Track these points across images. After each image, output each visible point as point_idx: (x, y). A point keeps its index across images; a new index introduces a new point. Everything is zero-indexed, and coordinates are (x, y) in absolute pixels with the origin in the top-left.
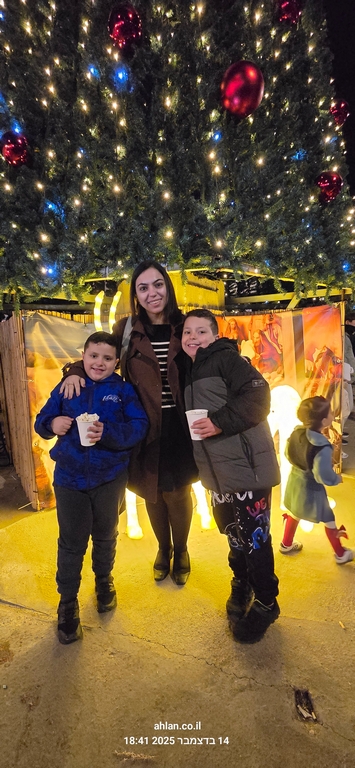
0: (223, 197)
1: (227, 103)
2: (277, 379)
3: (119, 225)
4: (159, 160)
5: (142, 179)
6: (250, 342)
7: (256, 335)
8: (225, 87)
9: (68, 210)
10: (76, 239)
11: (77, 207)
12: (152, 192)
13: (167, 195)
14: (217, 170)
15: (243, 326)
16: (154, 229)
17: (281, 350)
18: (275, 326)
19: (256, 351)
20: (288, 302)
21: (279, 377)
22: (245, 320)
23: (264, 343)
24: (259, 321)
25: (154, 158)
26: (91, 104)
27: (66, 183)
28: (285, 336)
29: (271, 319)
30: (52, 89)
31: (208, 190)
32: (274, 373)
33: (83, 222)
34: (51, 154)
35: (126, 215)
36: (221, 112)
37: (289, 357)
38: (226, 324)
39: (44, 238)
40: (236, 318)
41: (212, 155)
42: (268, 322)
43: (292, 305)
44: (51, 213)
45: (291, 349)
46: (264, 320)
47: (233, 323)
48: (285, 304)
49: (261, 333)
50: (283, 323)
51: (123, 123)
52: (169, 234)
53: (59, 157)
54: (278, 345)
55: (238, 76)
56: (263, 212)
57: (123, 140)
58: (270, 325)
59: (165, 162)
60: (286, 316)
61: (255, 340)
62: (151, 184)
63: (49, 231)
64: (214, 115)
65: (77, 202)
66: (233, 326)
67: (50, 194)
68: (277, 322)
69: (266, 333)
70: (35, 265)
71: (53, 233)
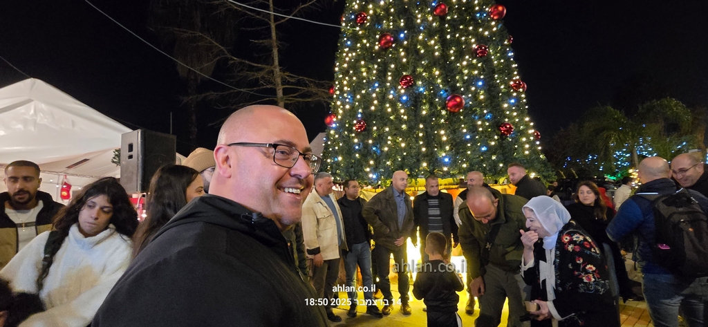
0: (447, 148)
3: (403, 158)
5: (413, 139)
9: (382, 151)
10: (385, 163)
11: (386, 151)
12: (417, 145)
16: (419, 162)
25: (419, 134)
27: (380, 140)
31: (441, 145)
33: (388, 156)
35: (407, 155)
39: (372, 162)
44: (375, 152)
51: (405, 118)
53: (378, 129)
56: (466, 151)
57: (405, 122)
62: (417, 142)
63: (373, 158)
65: (386, 149)
67: (374, 145)
70: (367, 173)
71: (375, 160)
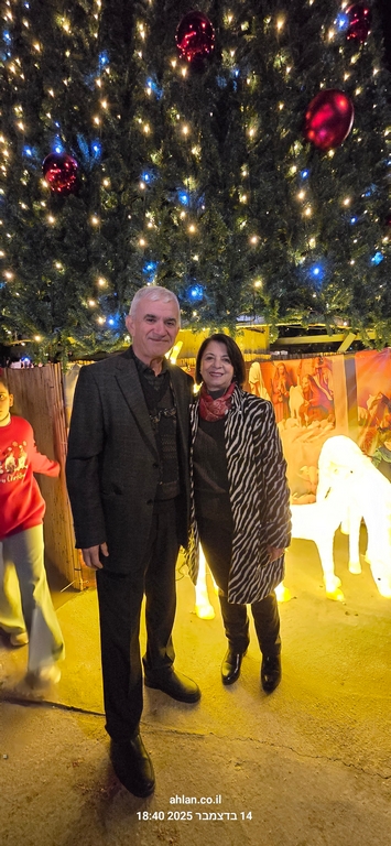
0: (312, 243)
1: (312, 134)
2: (327, 428)
4: (243, 199)
6: (299, 387)
7: (305, 380)
8: (311, 117)
11: (141, 248)
12: (231, 229)
13: (254, 240)
14: (308, 212)
15: (291, 371)
16: (238, 278)
17: (332, 397)
18: (324, 370)
19: (305, 398)
20: (339, 343)
21: (330, 426)
22: (294, 364)
23: (313, 389)
24: (307, 365)
25: (237, 196)
26: (154, 126)
28: (336, 382)
29: (320, 363)
30: (104, 104)
31: (297, 230)
32: (325, 421)
34: (106, 183)
35: (203, 261)
36: (304, 144)
37: (341, 404)
38: (275, 369)
39: (102, 282)
40: (284, 362)
41: (301, 195)
42: (317, 366)
43: (343, 348)
45: (343, 396)
46: (313, 363)
47: (282, 367)
48: (335, 347)
49: (310, 378)
50: (334, 366)
51: (195, 151)
52: (258, 284)
53: (114, 187)
54: (328, 391)
55: (326, 107)
57: (194, 172)
58: (320, 369)
59: (250, 200)
60: (337, 360)
61: (304, 385)
62: (230, 224)
63: (104, 272)
64: (297, 147)
65: (142, 242)
66: (281, 371)
68: (327, 366)
69: (316, 378)
70: (90, 314)
71: (112, 278)
